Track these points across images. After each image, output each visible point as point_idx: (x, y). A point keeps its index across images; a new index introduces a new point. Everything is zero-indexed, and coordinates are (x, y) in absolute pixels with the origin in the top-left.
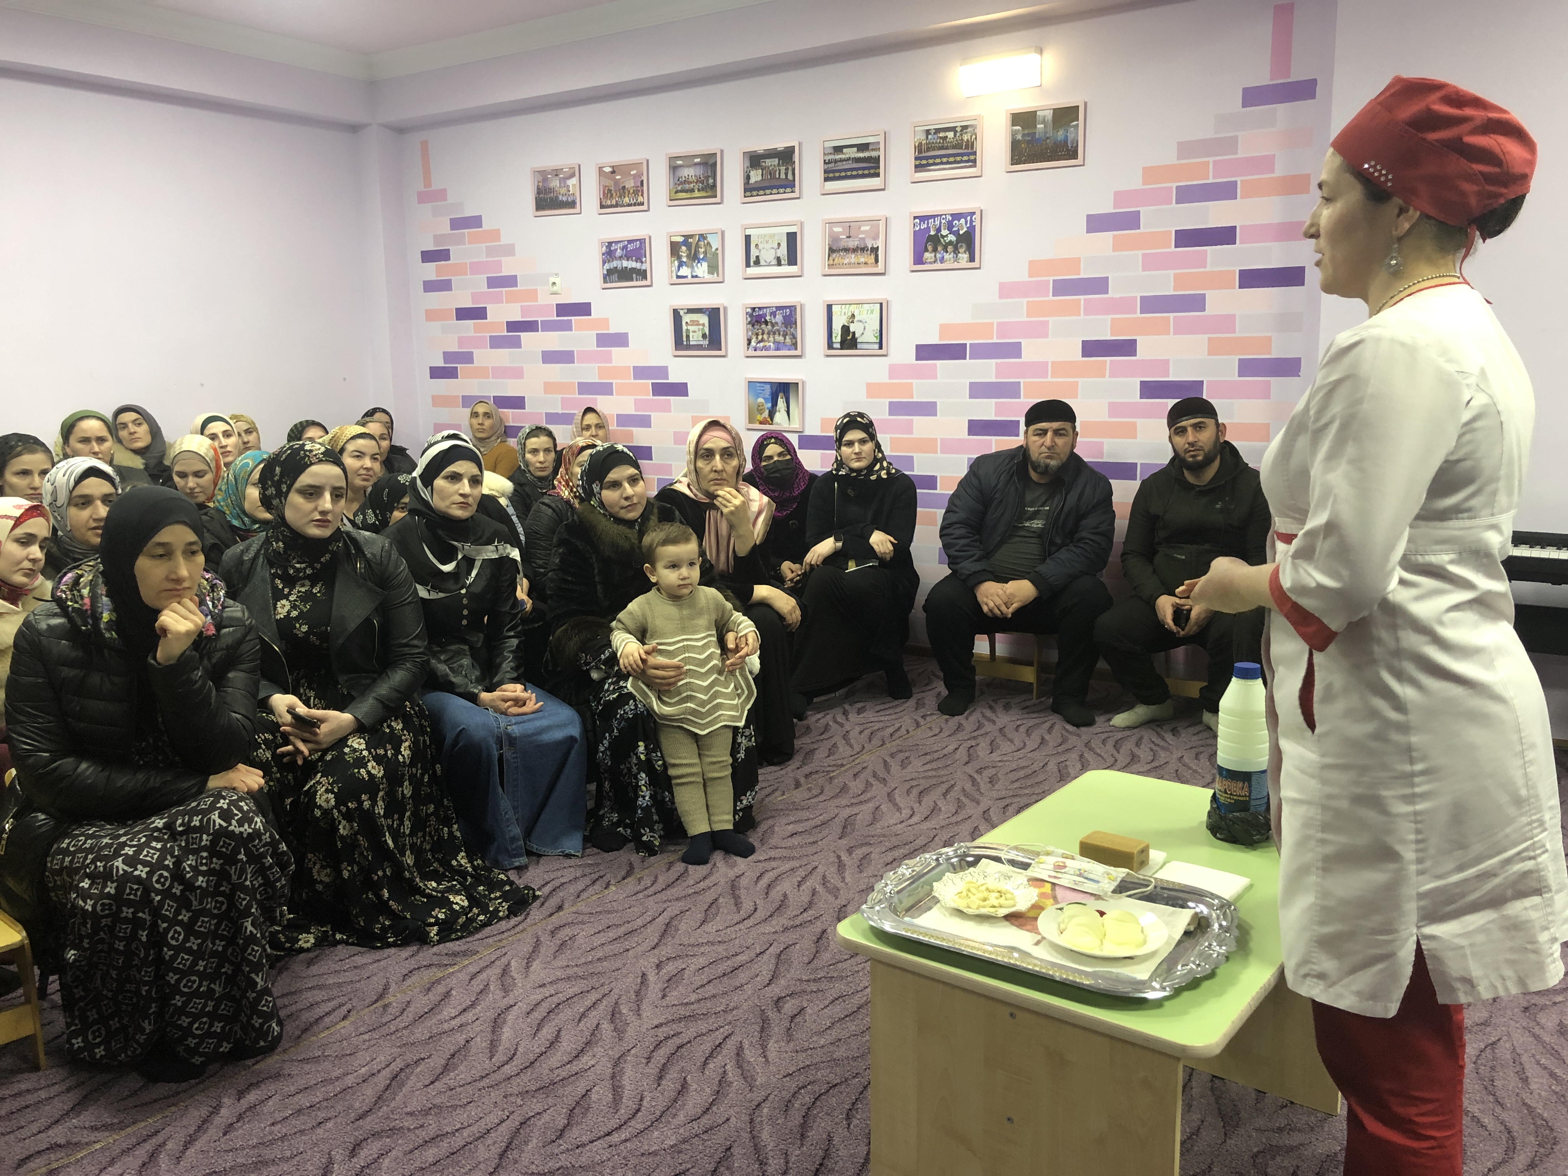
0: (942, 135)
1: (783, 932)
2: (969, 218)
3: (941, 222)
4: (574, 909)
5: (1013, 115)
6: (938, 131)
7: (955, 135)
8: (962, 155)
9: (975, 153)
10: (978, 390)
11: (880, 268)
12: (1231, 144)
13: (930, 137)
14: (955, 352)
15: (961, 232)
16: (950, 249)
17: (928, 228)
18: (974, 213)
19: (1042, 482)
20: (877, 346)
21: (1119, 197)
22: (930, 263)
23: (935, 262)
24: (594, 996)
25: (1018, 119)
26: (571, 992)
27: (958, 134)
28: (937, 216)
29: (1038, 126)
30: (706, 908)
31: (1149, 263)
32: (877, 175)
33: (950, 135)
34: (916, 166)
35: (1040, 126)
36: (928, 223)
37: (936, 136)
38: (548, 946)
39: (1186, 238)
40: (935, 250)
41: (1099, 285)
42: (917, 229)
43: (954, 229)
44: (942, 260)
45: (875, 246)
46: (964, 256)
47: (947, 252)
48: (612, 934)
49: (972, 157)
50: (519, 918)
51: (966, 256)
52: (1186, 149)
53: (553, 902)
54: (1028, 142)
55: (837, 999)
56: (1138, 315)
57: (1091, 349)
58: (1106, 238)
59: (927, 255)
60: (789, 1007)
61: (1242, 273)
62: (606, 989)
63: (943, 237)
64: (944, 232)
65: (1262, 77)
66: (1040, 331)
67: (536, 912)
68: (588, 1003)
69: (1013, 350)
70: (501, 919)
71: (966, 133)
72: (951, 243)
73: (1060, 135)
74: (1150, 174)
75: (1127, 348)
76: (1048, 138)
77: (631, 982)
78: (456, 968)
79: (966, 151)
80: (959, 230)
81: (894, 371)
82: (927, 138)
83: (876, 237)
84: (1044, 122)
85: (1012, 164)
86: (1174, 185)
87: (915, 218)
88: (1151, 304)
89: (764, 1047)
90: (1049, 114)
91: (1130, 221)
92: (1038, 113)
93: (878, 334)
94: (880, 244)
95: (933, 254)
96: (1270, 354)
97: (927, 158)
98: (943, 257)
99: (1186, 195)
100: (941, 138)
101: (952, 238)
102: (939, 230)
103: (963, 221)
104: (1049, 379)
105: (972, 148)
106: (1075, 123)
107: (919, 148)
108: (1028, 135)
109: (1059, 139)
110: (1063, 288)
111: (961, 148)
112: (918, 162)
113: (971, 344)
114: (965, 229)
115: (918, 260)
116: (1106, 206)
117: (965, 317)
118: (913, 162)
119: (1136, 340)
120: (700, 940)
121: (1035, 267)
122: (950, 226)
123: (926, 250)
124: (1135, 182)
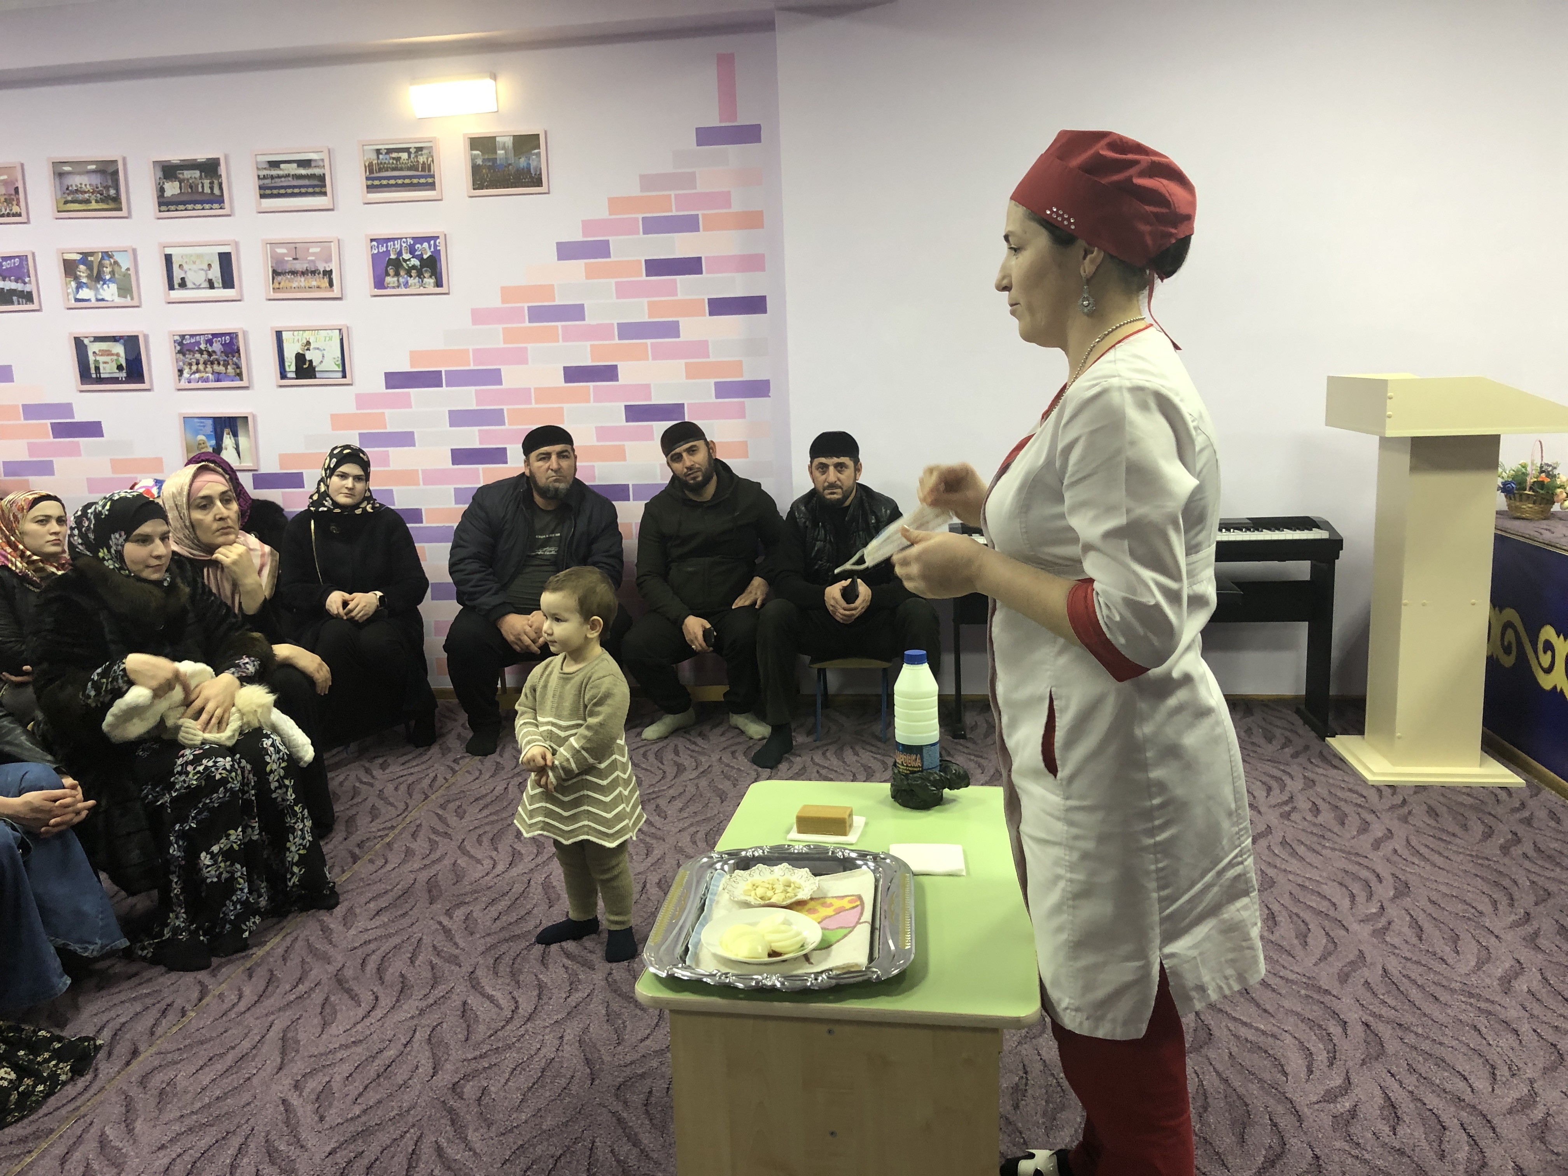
0: (394, 155)
1: (420, 1014)
2: (432, 242)
3: (401, 246)
4: (153, 1050)
5: (471, 139)
6: (389, 151)
7: (409, 157)
8: (419, 177)
9: (433, 176)
10: (458, 418)
11: (336, 292)
12: (690, 179)
13: (381, 157)
14: (430, 379)
15: (425, 257)
16: (414, 273)
17: (388, 252)
18: (438, 237)
19: (550, 508)
20: (340, 375)
21: (587, 225)
22: (394, 287)
23: (398, 287)
24: (235, 1142)
25: (475, 143)
26: (203, 1144)
27: (413, 156)
28: (397, 239)
29: (499, 152)
30: (319, 1010)
31: (622, 291)
32: (325, 194)
33: (404, 156)
34: (368, 187)
35: (501, 152)
36: (387, 247)
37: (387, 156)
38: (145, 1102)
39: (656, 267)
40: (397, 274)
41: (576, 312)
42: (376, 252)
43: (417, 253)
44: (406, 285)
45: (328, 269)
46: (430, 281)
47: (411, 276)
48: (220, 1067)
49: (430, 180)
50: (88, 1077)
51: (432, 281)
52: (648, 182)
53: (122, 1050)
54: (489, 168)
55: (515, 1069)
56: (617, 341)
57: (573, 374)
58: (578, 266)
59: (388, 279)
60: (470, 1090)
61: (711, 301)
62: (246, 1128)
63: (405, 261)
64: (406, 256)
65: (713, 120)
66: (520, 358)
67: (106, 1068)
68: (232, 1151)
69: (493, 377)
70: (64, 1084)
71: (422, 155)
72: (414, 267)
73: (523, 162)
74: (615, 203)
75: (609, 373)
76: (510, 164)
77: (272, 1113)
78: (34, 1155)
79: (423, 173)
80: (422, 254)
81: (362, 400)
82: (378, 158)
83: (329, 260)
84: (504, 148)
85: (474, 189)
86: (640, 216)
87: (372, 240)
88: (628, 331)
89: (465, 1139)
90: (509, 141)
91: (600, 249)
92: (498, 139)
93: (340, 362)
94: (333, 266)
95: (395, 279)
96: (742, 376)
97: (380, 178)
98: (407, 282)
99: (653, 226)
100: (394, 158)
101: (415, 262)
102: (400, 253)
103: (426, 245)
104: (534, 405)
105: (429, 170)
106: (536, 151)
107: (370, 168)
108: (489, 160)
109: (521, 166)
110: (538, 314)
111: (417, 170)
112: (370, 183)
113: (446, 371)
114: (429, 254)
115: (379, 284)
116: (576, 235)
117: (438, 344)
118: (364, 182)
119: (616, 366)
120: (331, 1046)
121: (508, 293)
122: (412, 251)
123: (388, 274)
124: (602, 212)
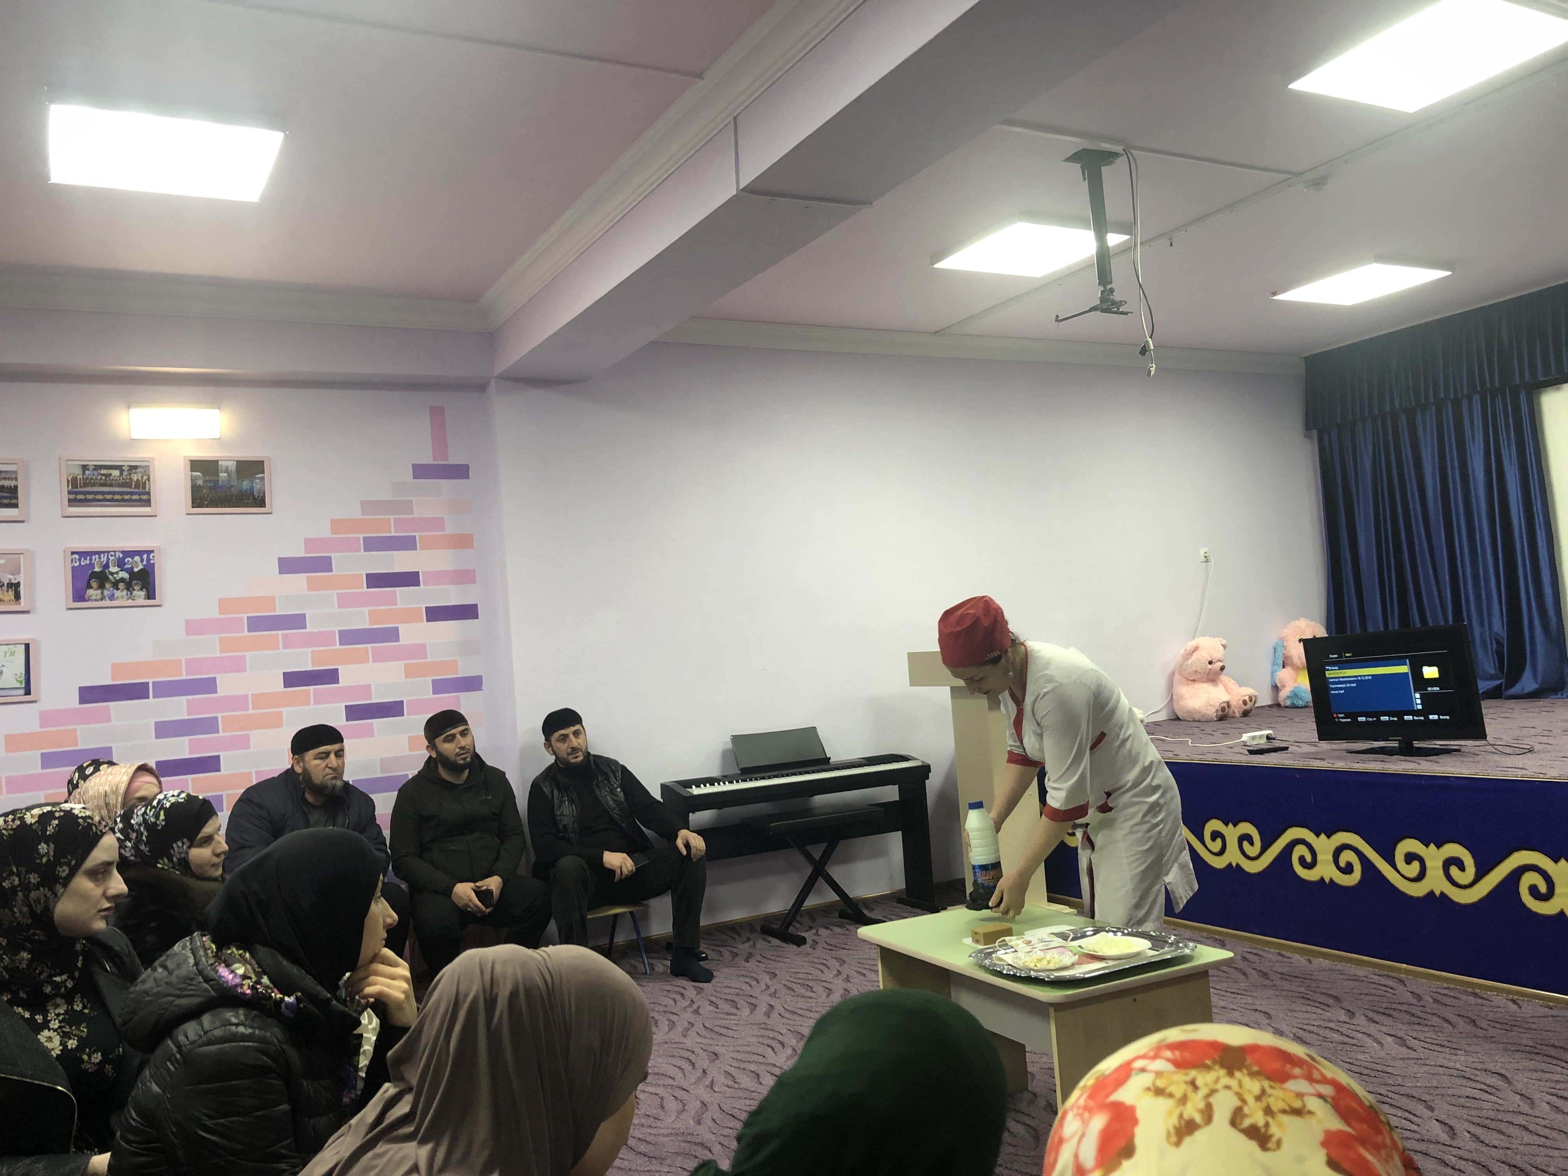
0: (103, 472)
2: (145, 556)
3: (108, 559)
5: (191, 461)
6: (98, 468)
7: (121, 474)
8: (132, 494)
9: (149, 493)
10: (164, 730)
12: (407, 507)
13: (87, 472)
14: (137, 691)
15: (136, 570)
17: (92, 565)
18: (153, 551)
20: (22, 692)
21: (309, 543)
22: (96, 600)
23: (102, 599)
25: (195, 465)
27: (125, 473)
28: (104, 552)
29: (221, 474)
31: (344, 601)
32: (16, 506)
33: (116, 473)
34: (70, 500)
35: (223, 475)
36: (91, 560)
37: (95, 473)
39: (376, 580)
40: (101, 587)
41: (297, 621)
42: (77, 564)
43: (126, 566)
46: (140, 594)
47: (118, 589)
49: (145, 497)
51: (143, 593)
52: (367, 506)
54: (211, 488)
56: (338, 646)
57: (292, 679)
58: (301, 579)
59: (90, 592)
61: (428, 609)
63: (112, 574)
64: (113, 569)
65: (427, 458)
66: (238, 666)
69: (209, 685)
71: (136, 473)
73: (246, 485)
74: (337, 525)
75: (330, 676)
76: (232, 486)
79: (136, 490)
80: (132, 568)
81: (46, 718)
82: (84, 473)
83: (17, 571)
84: (226, 471)
85: (193, 507)
86: (361, 536)
87: (73, 553)
88: (349, 637)
90: (232, 466)
91: (324, 564)
92: (220, 463)
93: (23, 677)
95: (99, 592)
96: (457, 673)
97: (85, 493)
99: (372, 544)
100: (103, 475)
101: (124, 575)
103: (137, 558)
104: (251, 711)
105: (144, 487)
106: (260, 475)
107: (73, 482)
108: (210, 481)
109: (245, 488)
110: (257, 624)
111: (131, 487)
112: (72, 497)
113: (154, 683)
114: (141, 567)
115: (79, 596)
116: (298, 551)
117: (146, 655)
118: (66, 496)
119: (337, 670)
121: (225, 604)
122: (121, 564)
123: (89, 586)
124: (324, 531)
